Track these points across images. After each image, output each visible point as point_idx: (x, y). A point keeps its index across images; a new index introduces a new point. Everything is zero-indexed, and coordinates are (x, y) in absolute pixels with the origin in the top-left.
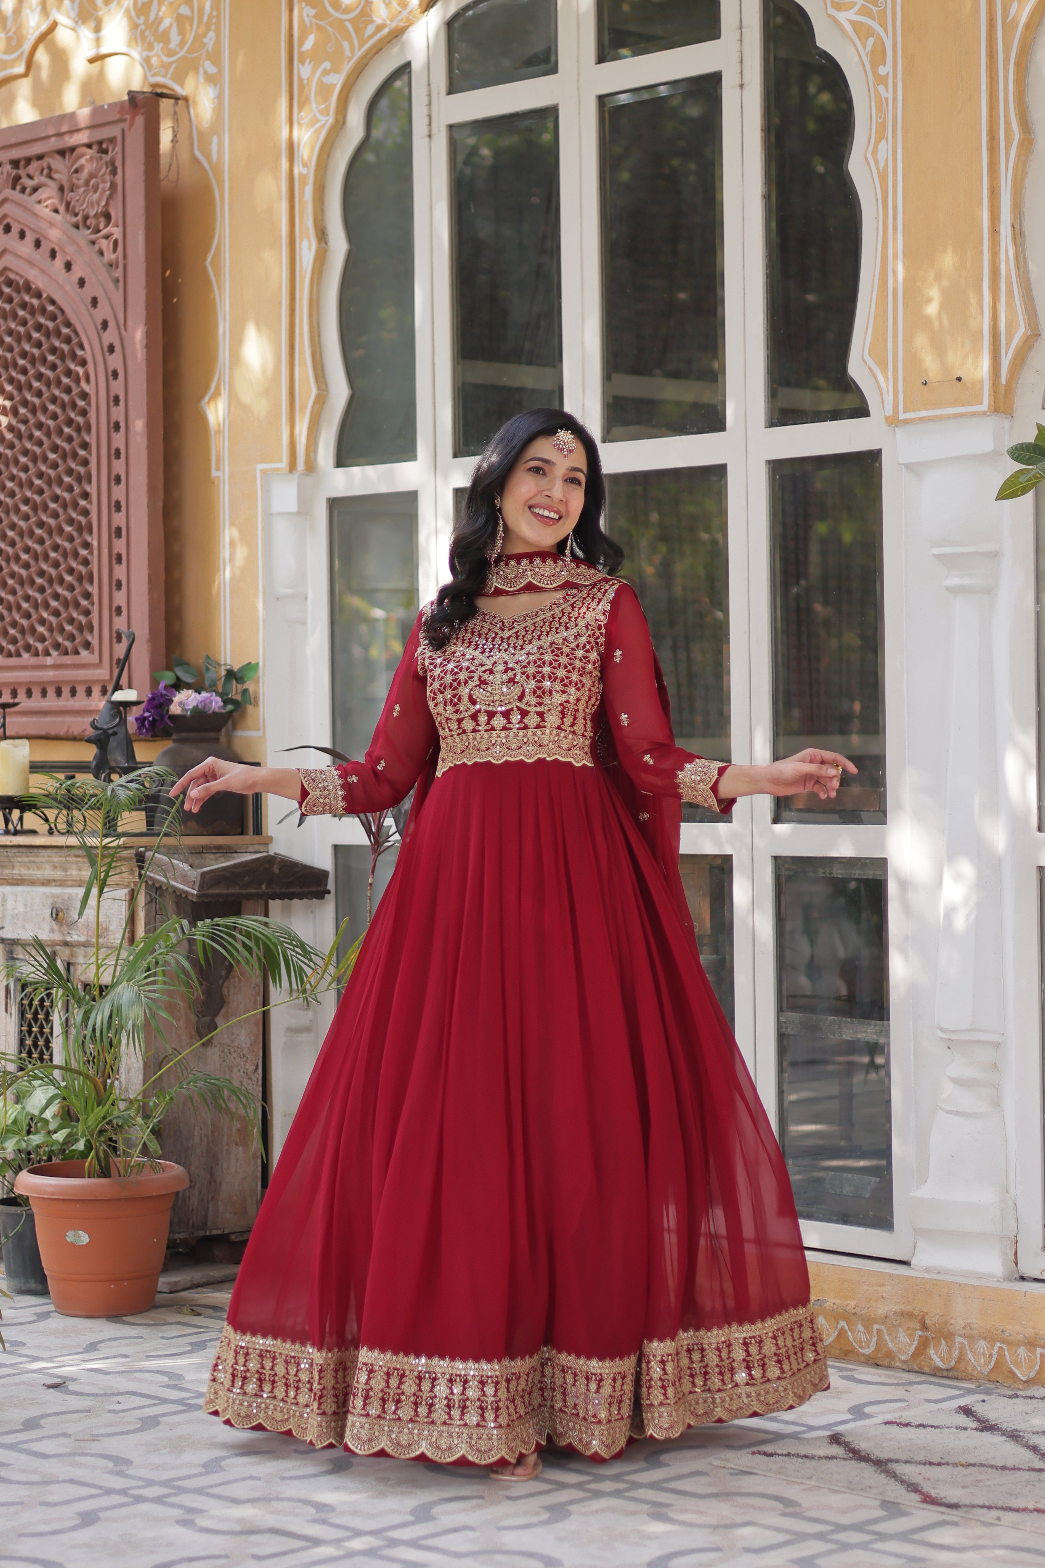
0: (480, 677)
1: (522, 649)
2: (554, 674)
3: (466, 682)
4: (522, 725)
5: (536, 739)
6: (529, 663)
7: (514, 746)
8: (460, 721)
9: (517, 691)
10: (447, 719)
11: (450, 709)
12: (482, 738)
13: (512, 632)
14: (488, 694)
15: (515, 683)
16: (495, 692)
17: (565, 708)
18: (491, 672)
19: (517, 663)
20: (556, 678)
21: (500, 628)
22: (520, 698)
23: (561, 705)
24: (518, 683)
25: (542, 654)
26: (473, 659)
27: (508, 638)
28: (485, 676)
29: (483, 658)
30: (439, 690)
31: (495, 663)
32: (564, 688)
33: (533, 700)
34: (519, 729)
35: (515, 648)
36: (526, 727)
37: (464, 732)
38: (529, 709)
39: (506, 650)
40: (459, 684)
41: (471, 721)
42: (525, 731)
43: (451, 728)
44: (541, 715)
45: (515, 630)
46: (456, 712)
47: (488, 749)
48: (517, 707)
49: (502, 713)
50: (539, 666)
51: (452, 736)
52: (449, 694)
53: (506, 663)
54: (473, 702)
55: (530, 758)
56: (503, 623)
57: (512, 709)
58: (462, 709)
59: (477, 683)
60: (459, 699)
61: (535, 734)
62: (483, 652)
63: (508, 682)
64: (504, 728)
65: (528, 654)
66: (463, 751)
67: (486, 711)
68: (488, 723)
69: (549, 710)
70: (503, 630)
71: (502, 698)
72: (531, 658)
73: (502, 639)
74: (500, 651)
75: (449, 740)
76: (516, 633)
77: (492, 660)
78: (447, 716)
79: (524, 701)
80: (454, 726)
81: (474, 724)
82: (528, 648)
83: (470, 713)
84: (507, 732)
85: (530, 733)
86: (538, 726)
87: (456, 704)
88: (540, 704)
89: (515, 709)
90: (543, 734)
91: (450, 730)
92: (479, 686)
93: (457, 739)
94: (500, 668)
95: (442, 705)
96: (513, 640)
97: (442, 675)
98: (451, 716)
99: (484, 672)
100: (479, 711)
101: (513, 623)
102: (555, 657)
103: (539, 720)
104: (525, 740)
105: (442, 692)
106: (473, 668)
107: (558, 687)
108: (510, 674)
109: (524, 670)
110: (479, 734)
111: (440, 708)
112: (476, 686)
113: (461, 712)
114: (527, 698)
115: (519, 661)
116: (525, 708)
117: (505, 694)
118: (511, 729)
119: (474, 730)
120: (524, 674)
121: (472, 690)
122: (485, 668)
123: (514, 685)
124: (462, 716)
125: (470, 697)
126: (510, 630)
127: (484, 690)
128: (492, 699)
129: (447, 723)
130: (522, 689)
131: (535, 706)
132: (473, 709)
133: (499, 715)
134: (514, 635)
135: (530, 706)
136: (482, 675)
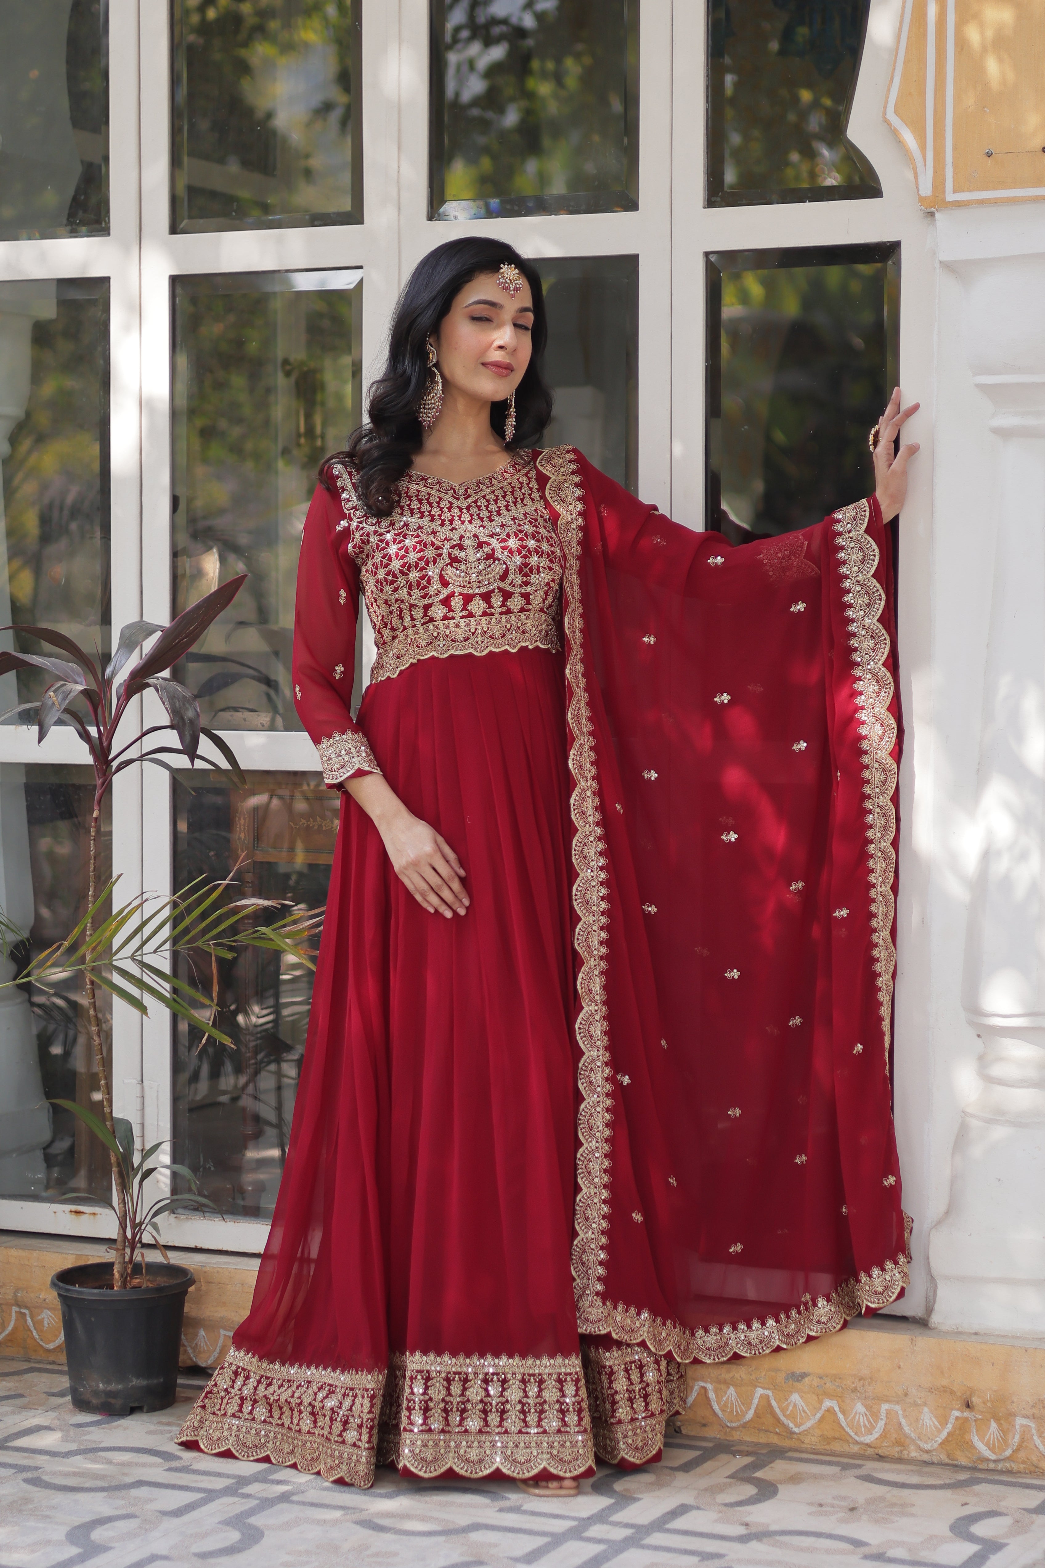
0: (450, 554)
1: (491, 520)
2: (540, 548)
3: (434, 561)
4: (505, 609)
5: (520, 624)
6: (508, 536)
7: (497, 634)
8: (427, 608)
9: (499, 569)
10: (411, 605)
11: (416, 593)
12: (458, 626)
13: (469, 501)
14: (463, 574)
15: (495, 559)
16: (471, 572)
18: (461, 547)
19: (491, 536)
20: (542, 553)
21: (453, 496)
22: (503, 577)
23: (547, 584)
24: (499, 559)
26: (434, 533)
27: (468, 508)
28: (456, 552)
29: (444, 532)
30: (401, 572)
31: (462, 537)
32: (549, 565)
33: (519, 580)
34: (501, 613)
35: (482, 519)
36: (509, 611)
37: (432, 620)
38: (513, 590)
39: (470, 522)
40: (427, 564)
41: (441, 607)
42: (509, 616)
43: (415, 616)
44: (526, 596)
45: (473, 499)
46: (424, 596)
48: (499, 588)
49: (481, 595)
50: (522, 540)
52: (414, 576)
53: (476, 536)
54: (445, 583)
57: (493, 591)
58: (431, 593)
60: (429, 581)
61: (518, 619)
62: (442, 525)
63: (486, 559)
64: (485, 614)
65: (502, 526)
67: (460, 594)
68: (464, 608)
69: (536, 591)
70: (458, 499)
71: (480, 578)
72: (508, 530)
73: (461, 509)
74: (463, 522)
75: (410, 632)
76: (476, 502)
77: (457, 534)
78: (412, 602)
79: (508, 581)
80: (418, 613)
81: (445, 610)
82: (498, 520)
83: (440, 598)
84: (489, 618)
85: (513, 618)
86: (522, 610)
87: (424, 588)
88: (526, 584)
89: (496, 591)
90: (527, 618)
91: (413, 619)
92: (451, 564)
94: (470, 542)
95: (407, 590)
96: (474, 510)
97: (402, 553)
98: (416, 602)
99: (453, 547)
100: (452, 594)
103: (523, 602)
104: (509, 626)
105: (405, 574)
106: (438, 544)
107: (544, 562)
109: (503, 544)
110: (452, 622)
111: (403, 593)
112: (447, 565)
113: (430, 597)
114: (511, 577)
115: (494, 534)
116: (509, 589)
117: (484, 572)
118: (492, 614)
119: (445, 618)
120: (504, 548)
121: (442, 569)
122: (452, 543)
123: (494, 562)
124: (431, 601)
125: (442, 577)
126: (465, 499)
127: (457, 569)
128: (467, 579)
129: (411, 611)
130: (504, 566)
131: (521, 586)
132: (445, 592)
133: (477, 598)
134: (473, 505)
135: (514, 586)
136: (450, 551)
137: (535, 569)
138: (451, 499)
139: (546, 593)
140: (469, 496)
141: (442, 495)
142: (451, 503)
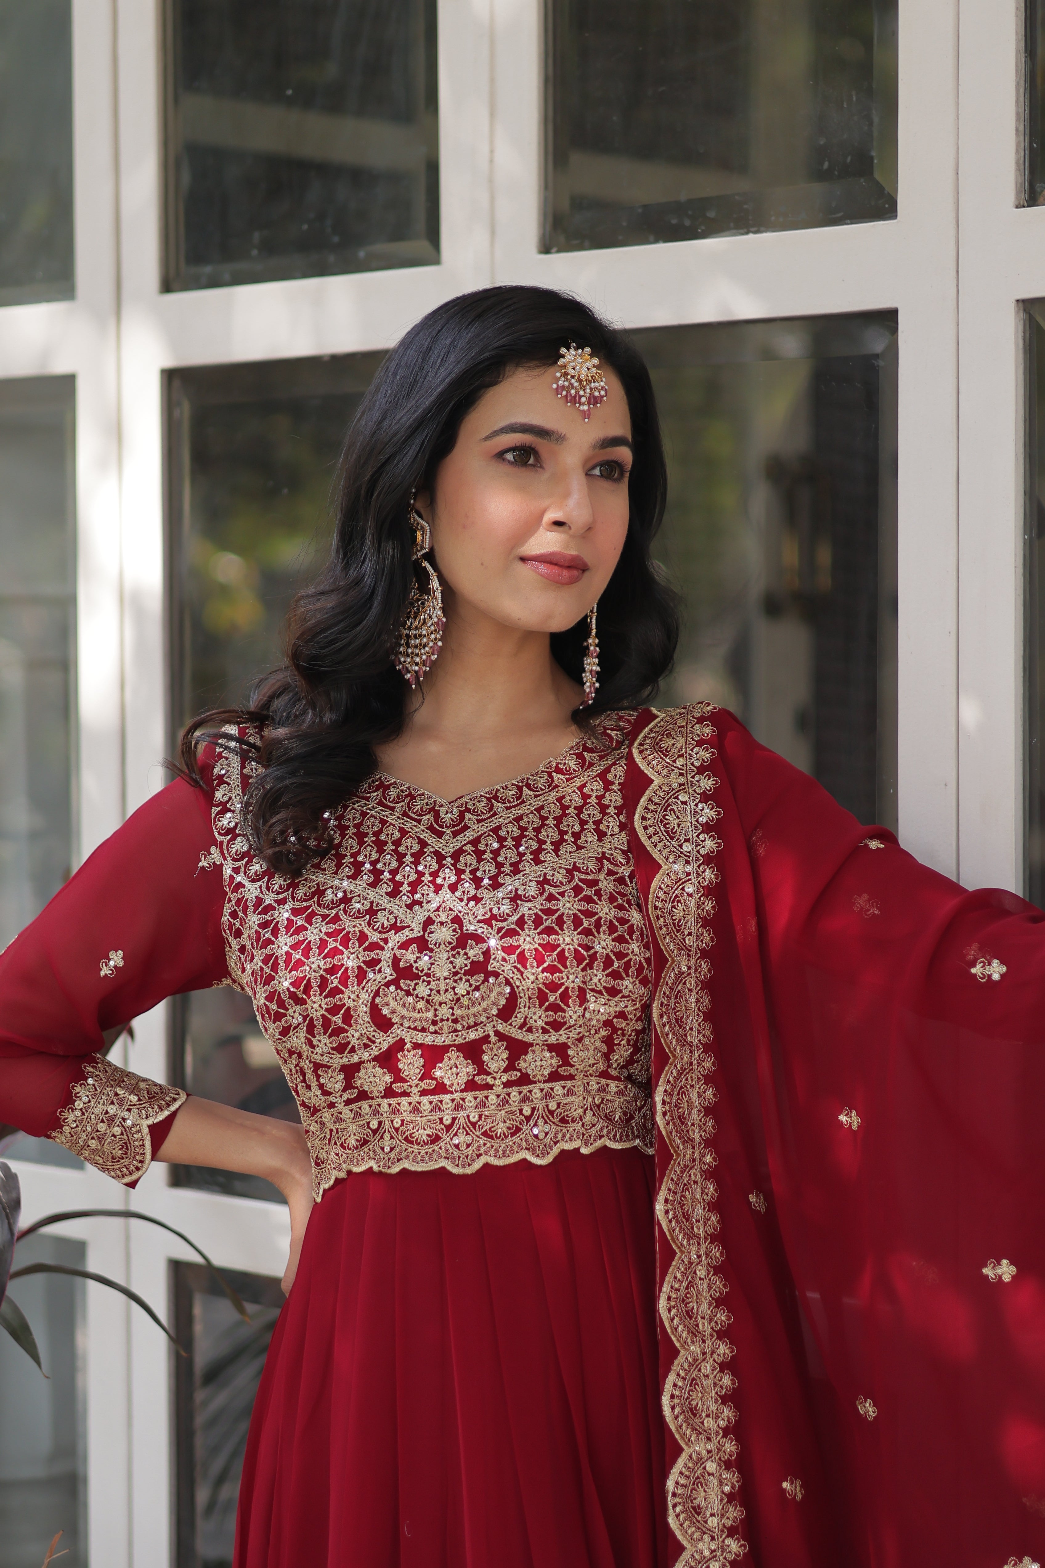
0: (396, 961)
1: (496, 885)
2: (588, 948)
3: (361, 975)
4: (515, 1075)
5: (553, 1106)
6: (521, 922)
7: (501, 1128)
8: (350, 1071)
9: (498, 995)
10: (317, 1066)
11: (324, 1042)
12: (416, 1110)
13: (462, 839)
14: (421, 1005)
15: (488, 974)
16: (437, 999)
17: (615, 1030)
18: (422, 944)
19: (487, 922)
20: (593, 957)
21: (431, 828)
22: (506, 1013)
23: (607, 1023)
24: (496, 975)
25: (551, 898)
26: (372, 912)
27: (456, 855)
28: (409, 956)
29: (397, 908)
30: (292, 996)
31: (429, 922)
32: (612, 983)
33: (539, 1017)
34: (508, 1084)
35: (477, 881)
36: (525, 1080)
37: (363, 1095)
38: (529, 1038)
39: (453, 888)
40: (344, 981)
41: (379, 1071)
42: (525, 1089)
43: (329, 1086)
44: (560, 1050)
45: (469, 835)
46: (341, 1049)
47: (435, 1139)
48: (497, 1033)
49: (460, 1048)
50: (549, 931)
51: (332, 1105)
52: (317, 1005)
53: (457, 920)
54: (383, 1023)
55: (543, 1154)
56: (437, 815)
57: (486, 1039)
58: (354, 1042)
59: (388, 972)
60: (348, 1018)
61: (548, 1095)
62: (394, 894)
63: (470, 973)
64: (471, 1086)
65: (515, 898)
66: (366, 1142)
67: (416, 1046)
68: (427, 1074)
69: (580, 1040)
70: (440, 835)
71: (458, 1012)
72: (525, 908)
73: (439, 857)
74: (438, 888)
75: (327, 1116)
76: (475, 842)
77: (420, 914)
78: (318, 1058)
79: (517, 1020)
80: (336, 1082)
81: (388, 1078)
82: (510, 884)
83: (375, 1052)
84: (481, 1094)
85: (537, 1094)
86: (554, 1077)
87: (338, 1031)
88: (556, 1026)
89: (493, 1039)
90: (570, 1093)
91: (326, 1093)
92: (395, 982)
93: (347, 1114)
94: (443, 934)
95: (303, 1034)
96: (468, 860)
97: (297, 956)
98: (326, 1060)
99: (405, 946)
100: (400, 1045)
101: (462, 816)
102: (585, 906)
103: (555, 1061)
104: (527, 1111)
105: (299, 1001)
106: (374, 937)
107: (598, 977)
108: (474, 952)
109: (509, 941)
110: (404, 1101)
111: (298, 1040)
112: (387, 985)
113: (353, 1050)
114: (522, 1012)
115: (493, 917)
116: (519, 1035)
117: (465, 1001)
118: (489, 1087)
119: (389, 1093)
120: (509, 950)
121: (377, 993)
122: (405, 935)
123: (486, 980)
124: (355, 1059)
125: (375, 1011)
126: (455, 834)
127: (408, 993)
128: (430, 1015)
129: (318, 1077)
130: (508, 990)
131: (545, 1031)
132: (384, 1042)
133: (453, 1054)
134: (469, 848)
135: (530, 1030)
136: (398, 953)
137: (574, 995)
138: (426, 836)
139: (609, 1041)
140: (466, 828)
141: (408, 825)
142: (423, 843)
